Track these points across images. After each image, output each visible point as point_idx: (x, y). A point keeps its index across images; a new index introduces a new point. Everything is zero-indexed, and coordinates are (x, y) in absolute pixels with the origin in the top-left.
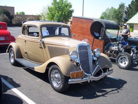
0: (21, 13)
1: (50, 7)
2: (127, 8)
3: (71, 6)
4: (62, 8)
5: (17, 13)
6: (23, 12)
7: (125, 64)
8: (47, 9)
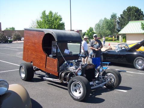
0: (11, 28)
1: (39, 21)
2: (119, 18)
3: (61, 19)
4: (52, 22)
5: (7, 28)
6: (12, 27)
7: (80, 93)
8: (37, 23)
